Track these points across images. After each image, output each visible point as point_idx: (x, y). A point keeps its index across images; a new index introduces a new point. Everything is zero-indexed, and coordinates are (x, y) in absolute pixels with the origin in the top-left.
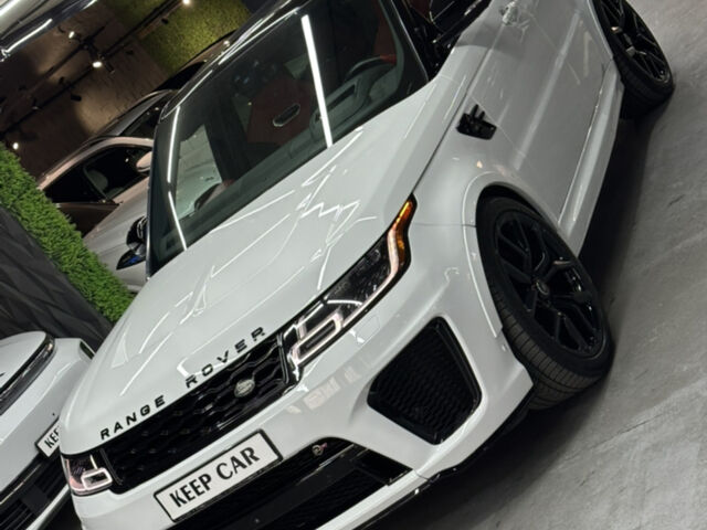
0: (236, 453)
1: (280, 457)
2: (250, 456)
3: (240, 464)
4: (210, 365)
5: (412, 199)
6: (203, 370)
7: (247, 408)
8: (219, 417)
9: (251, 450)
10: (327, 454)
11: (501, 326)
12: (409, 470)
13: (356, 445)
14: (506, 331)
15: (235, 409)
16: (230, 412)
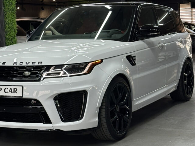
0: (13, 88)
1: (22, 96)
2: (15, 91)
3: (11, 91)
4: (23, 63)
5: (102, 60)
6: (20, 63)
7: (24, 79)
8: (15, 77)
9: (17, 89)
10: (34, 104)
11: (100, 106)
12: (51, 123)
13: (43, 107)
14: (101, 108)
15: (21, 77)
16: (19, 77)
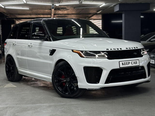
1: (139, 65)
3: (135, 63)
9: (137, 62)
